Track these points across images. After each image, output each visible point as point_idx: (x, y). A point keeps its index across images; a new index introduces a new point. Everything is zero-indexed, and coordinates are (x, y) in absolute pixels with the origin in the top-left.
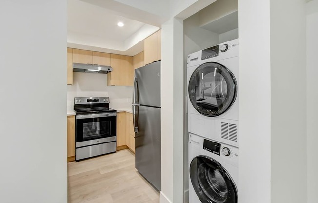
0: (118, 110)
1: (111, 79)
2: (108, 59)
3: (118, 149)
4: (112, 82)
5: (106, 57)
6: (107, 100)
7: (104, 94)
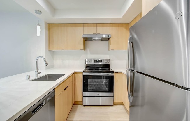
0: (115, 71)
1: (110, 44)
2: (108, 28)
3: (115, 103)
4: (111, 47)
5: (107, 26)
6: (108, 61)
7: (107, 57)
